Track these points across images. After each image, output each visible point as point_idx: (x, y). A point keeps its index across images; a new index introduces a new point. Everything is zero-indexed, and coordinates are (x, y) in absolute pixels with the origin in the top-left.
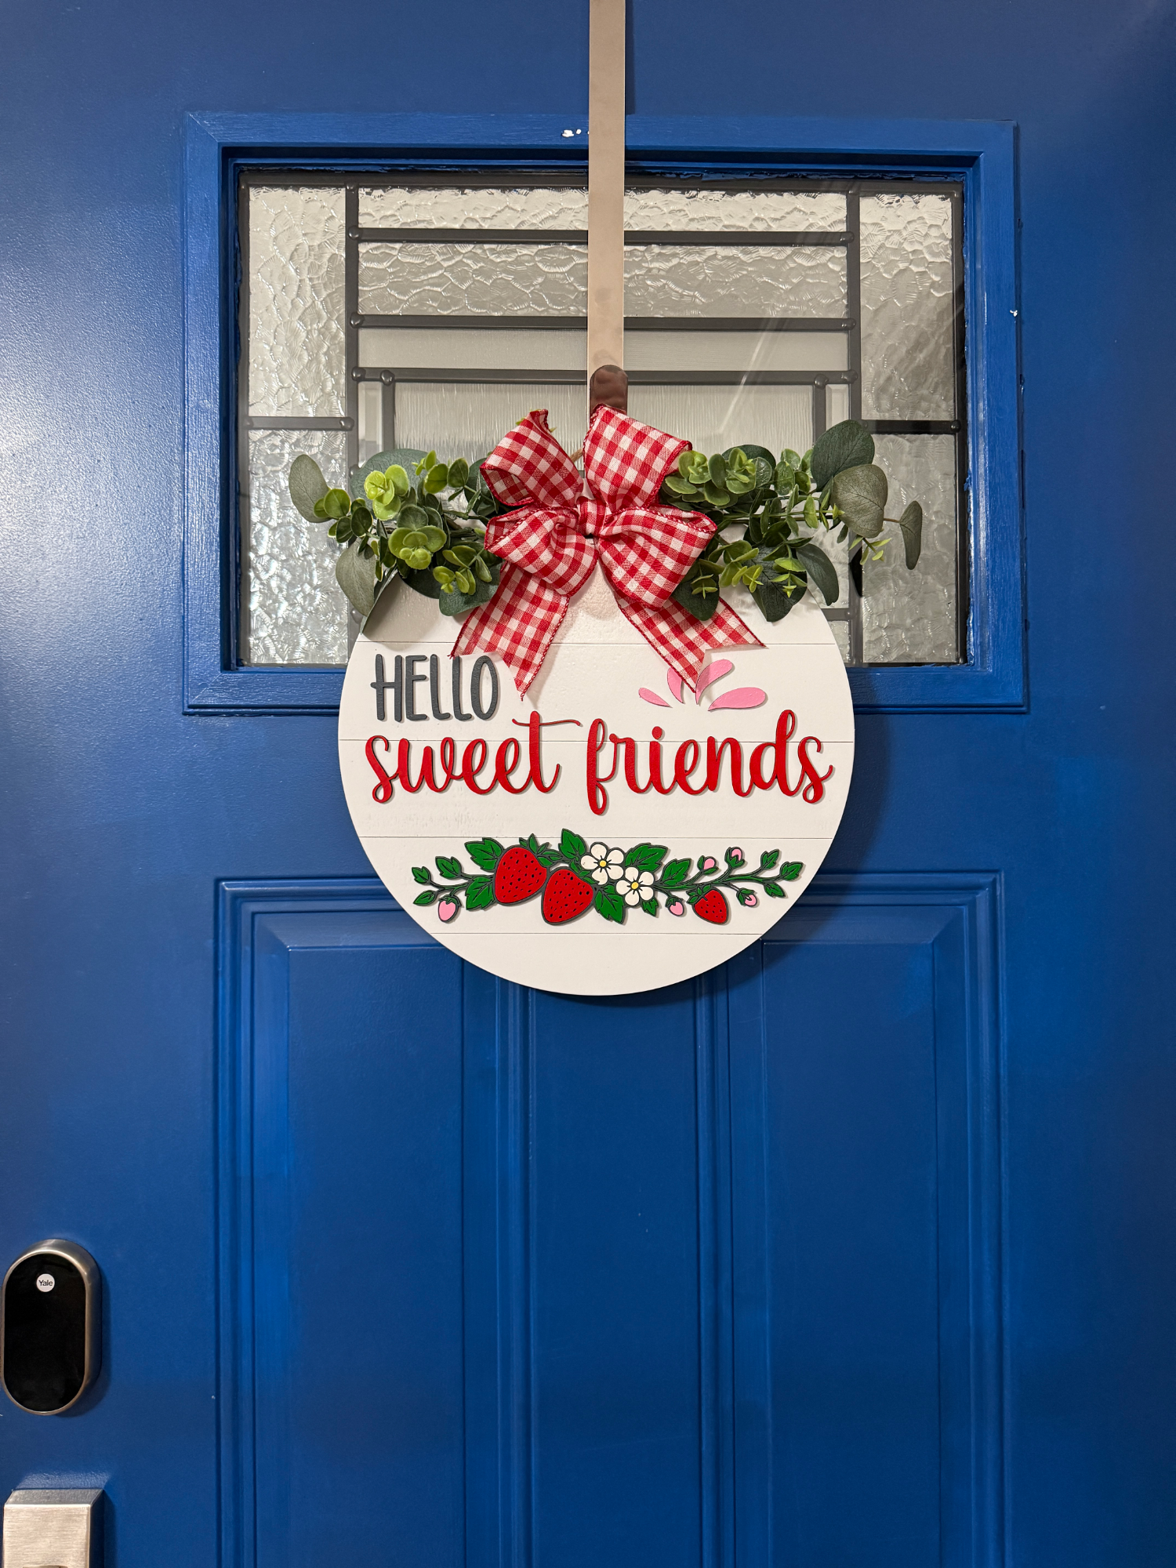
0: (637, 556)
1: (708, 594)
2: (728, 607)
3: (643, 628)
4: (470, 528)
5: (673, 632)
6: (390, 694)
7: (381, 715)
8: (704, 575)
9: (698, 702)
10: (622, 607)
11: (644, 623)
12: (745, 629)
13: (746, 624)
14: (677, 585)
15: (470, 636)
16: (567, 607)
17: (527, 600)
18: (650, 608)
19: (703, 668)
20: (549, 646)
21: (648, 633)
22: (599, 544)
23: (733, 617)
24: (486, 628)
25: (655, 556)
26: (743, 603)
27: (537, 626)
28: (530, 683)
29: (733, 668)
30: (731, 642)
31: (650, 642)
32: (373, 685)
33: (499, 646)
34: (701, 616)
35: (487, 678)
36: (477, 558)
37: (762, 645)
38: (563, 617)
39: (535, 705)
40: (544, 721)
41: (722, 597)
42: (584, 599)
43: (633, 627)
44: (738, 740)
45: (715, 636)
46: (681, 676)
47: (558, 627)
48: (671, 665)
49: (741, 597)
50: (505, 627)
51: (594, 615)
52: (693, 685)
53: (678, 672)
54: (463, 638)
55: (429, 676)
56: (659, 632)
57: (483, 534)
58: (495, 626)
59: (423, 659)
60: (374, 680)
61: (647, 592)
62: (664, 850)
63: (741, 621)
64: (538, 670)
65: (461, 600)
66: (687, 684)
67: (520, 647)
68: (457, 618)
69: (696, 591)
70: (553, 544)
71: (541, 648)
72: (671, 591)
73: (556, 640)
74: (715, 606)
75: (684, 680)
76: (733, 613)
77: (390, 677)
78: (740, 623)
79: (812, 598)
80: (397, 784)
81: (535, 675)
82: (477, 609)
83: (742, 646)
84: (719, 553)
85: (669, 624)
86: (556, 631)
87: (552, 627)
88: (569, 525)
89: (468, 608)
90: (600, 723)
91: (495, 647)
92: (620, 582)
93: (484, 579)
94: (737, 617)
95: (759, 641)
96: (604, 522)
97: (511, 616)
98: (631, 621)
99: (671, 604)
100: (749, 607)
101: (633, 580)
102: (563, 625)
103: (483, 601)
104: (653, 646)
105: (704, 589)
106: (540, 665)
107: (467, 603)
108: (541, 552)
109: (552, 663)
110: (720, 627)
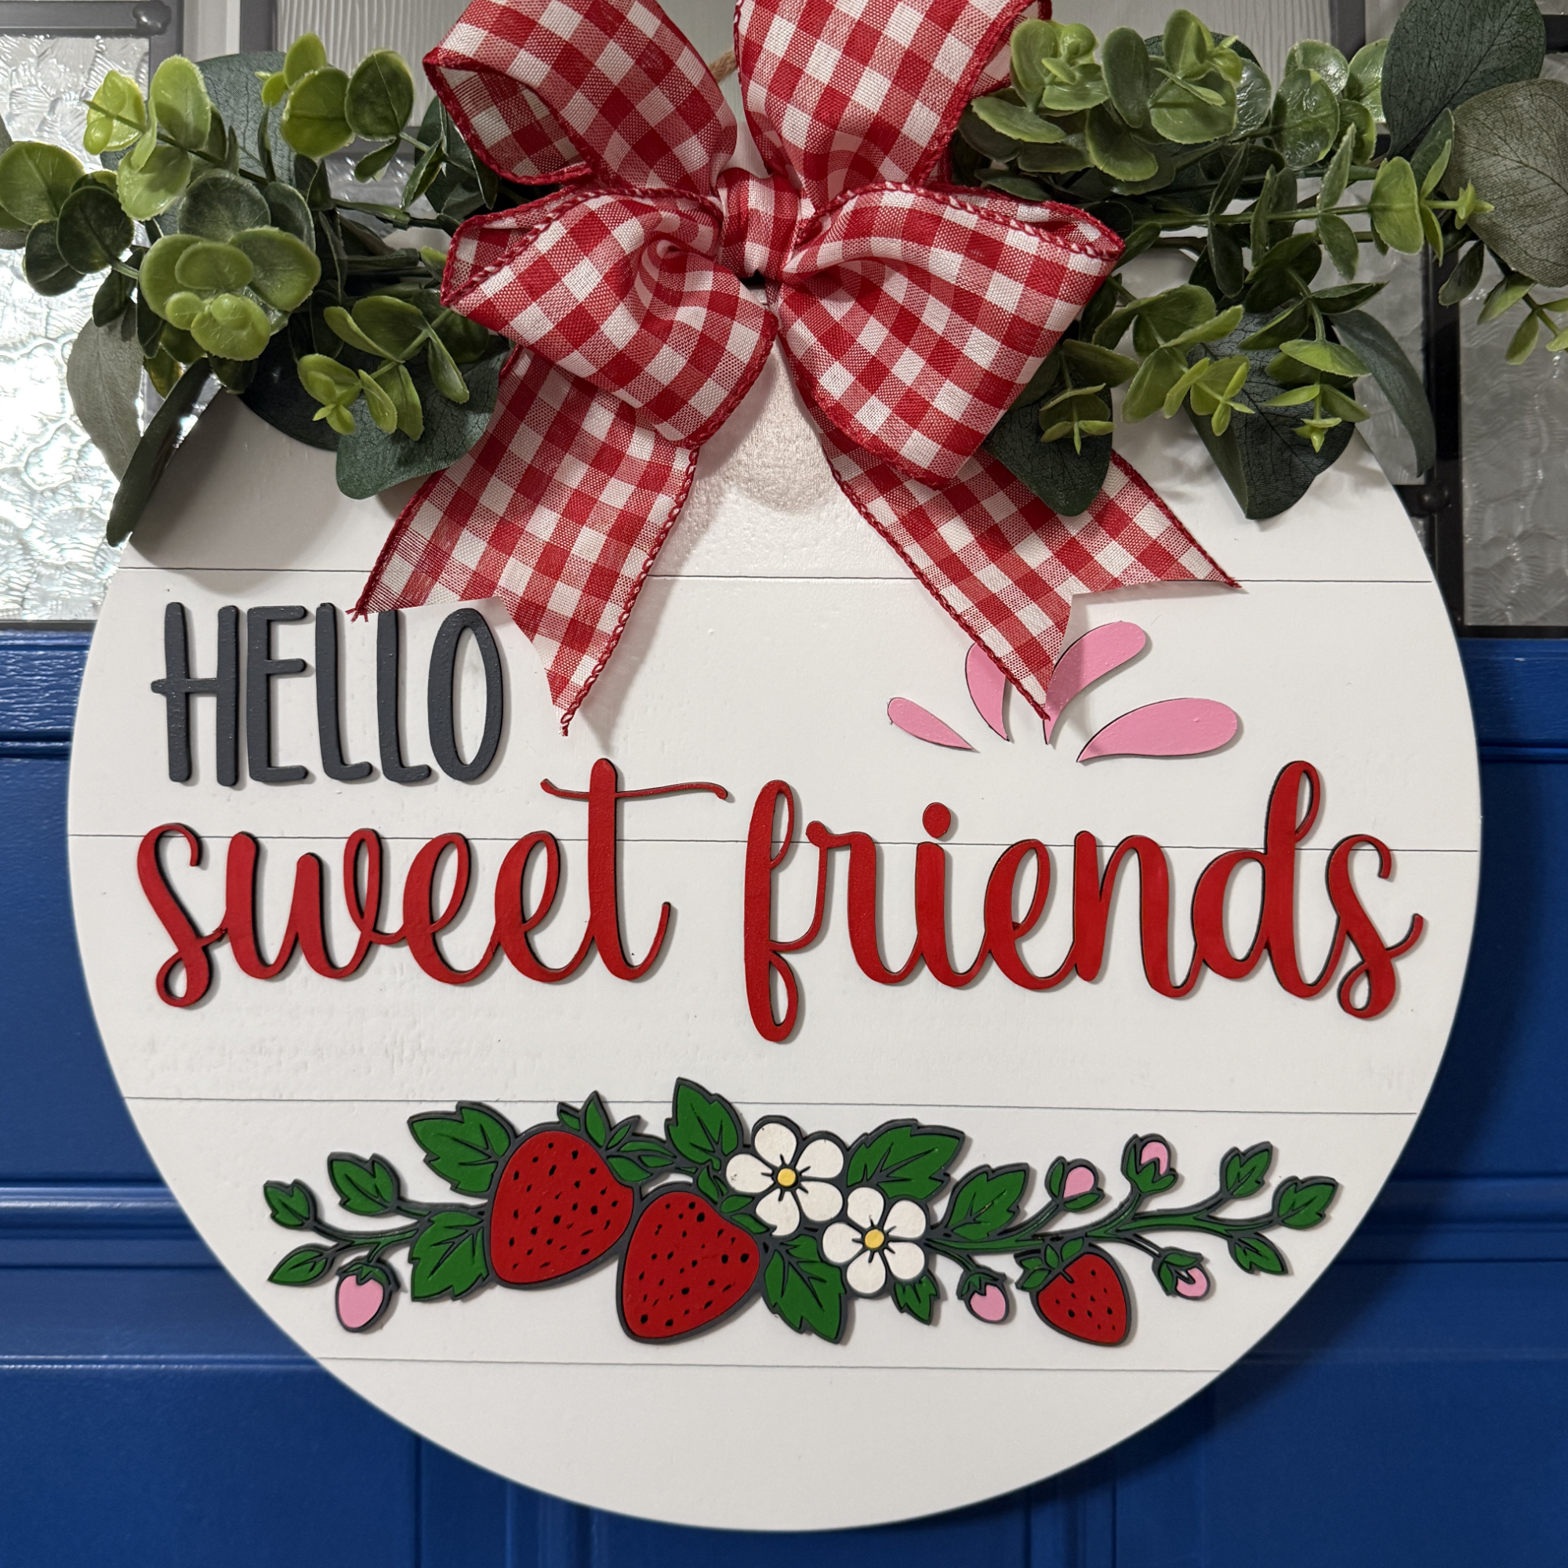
0: (885, 332)
1: (1088, 440)
2: (1137, 480)
3: (901, 535)
4: (414, 251)
5: (983, 546)
6: (205, 710)
7: (182, 768)
8: (1077, 386)
9: (1050, 739)
10: (845, 478)
11: (904, 521)
12: (1184, 541)
13: (1188, 524)
14: (1002, 413)
15: (416, 556)
16: (690, 476)
17: (582, 457)
18: (921, 480)
19: (1062, 648)
20: (640, 583)
21: (915, 551)
22: (780, 301)
23: (1151, 504)
24: (466, 534)
25: (939, 328)
26: (1178, 468)
27: (607, 528)
28: (588, 686)
29: (1146, 647)
30: (1145, 574)
31: (920, 575)
32: (156, 687)
33: (502, 583)
34: (1062, 503)
35: (476, 669)
36: (429, 332)
37: (1232, 584)
38: (680, 505)
39: (606, 745)
40: (629, 785)
41: (1121, 452)
42: (741, 455)
43: (873, 532)
44: (1160, 842)
45: (1100, 558)
46: (1006, 670)
47: (666, 531)
48: (977, 638)
49: (1172, 452)
50: (521, 531)
51: (765, 500)
52: (1040, 697)
53: (997, 660)
54: (396, 560)
55: (311, 661)
56: (944, 546)
57: (441, 262)
58: (492, 526)
59: (298, 615)
60: (161, 674)
61: (916, 433)
62: (956, 1140)
63: (1172, 517)
64: (610, 651)
65: (393, 453)
66: (1025, 693)
67: (560, 586)
68: (387, 502)
69: (1053, 432)
70: (646, 297)
71: (620, 590)
72: (985, 430)
73: (663, 567)
74: (1101, 476)
75: (1012, 680)
76: (1152, 495)
77: (205, 663)
78: (1168, 523)
79: (1366, 454)
80: (223, 955)
81: (603, 662)
82: (436, 477)
83: (1174, 586)
84: (1124, 321)
85: (972, 524)
86: (659, 543)
87: (649, 533)
88: (695, 244)
89: (406, 477)
90: (780, 792)
91: (493, 586)
92: (838, 407)
93: (451, 395)
94: (1162, 506)
95: (1223, 573)
96: (795, 239)
97: (537, 501)
98: (868, 516)
99: (979, 469)
100: (1193, 476)
101: (873, 400)
102: (683, 526)
103: (449, 456)
104: (929, 585)
105: (1078, 426)
106: (617, 637)
107: (405, 462)
108: (606, 314)
109: (651, 631)
110: (1114, 534)
